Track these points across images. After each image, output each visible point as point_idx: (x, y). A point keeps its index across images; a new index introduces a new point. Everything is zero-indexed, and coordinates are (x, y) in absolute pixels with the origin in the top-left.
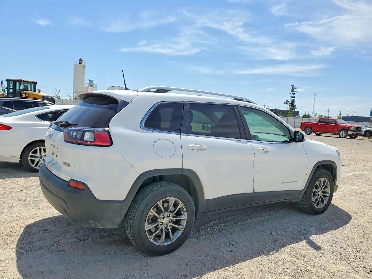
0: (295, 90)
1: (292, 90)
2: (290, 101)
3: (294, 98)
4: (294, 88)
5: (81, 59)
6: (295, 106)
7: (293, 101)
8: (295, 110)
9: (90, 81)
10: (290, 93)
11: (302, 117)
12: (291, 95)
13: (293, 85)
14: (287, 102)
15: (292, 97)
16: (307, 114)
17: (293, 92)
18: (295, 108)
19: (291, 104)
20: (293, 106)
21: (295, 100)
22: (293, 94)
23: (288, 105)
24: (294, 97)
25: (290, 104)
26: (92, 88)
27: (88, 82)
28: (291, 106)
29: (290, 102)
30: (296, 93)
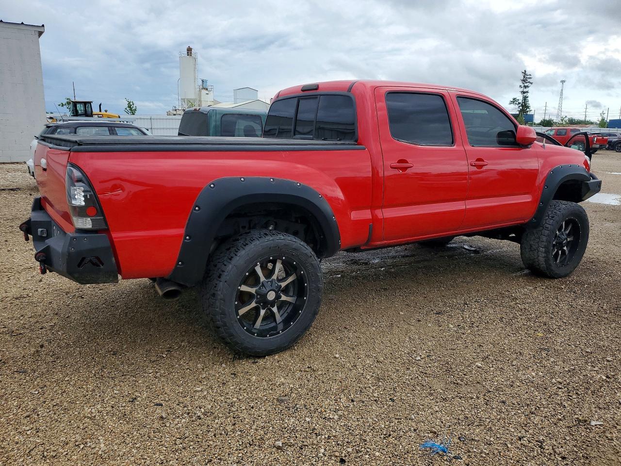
0: (529, 80)
1: (524, 80)
2: (520, 97)
3: (526, 94)
4: (528, 77)
5: (189, 47)
6: (528, 107)
7: (525, 98)
8: (528, 113)
9: (203, 81)
10: (520, 86)
11: (540, 124)
12: (522, 89)
13: (525, 73)
14: (514, 99)
15: (524, 92)
16: (547, 118)
17: (526, 85)
18: (528, 110)
19: (522, 104)
20: (524, 106)
21: (527, 97)
22: (525, 87)
23: (517, 106)
24: (527, 92)
25: (519, 103)
26: (207, 92)
27: (201, 83)
28: (521, 108)
29: (520, 101)
30: (530, 85)
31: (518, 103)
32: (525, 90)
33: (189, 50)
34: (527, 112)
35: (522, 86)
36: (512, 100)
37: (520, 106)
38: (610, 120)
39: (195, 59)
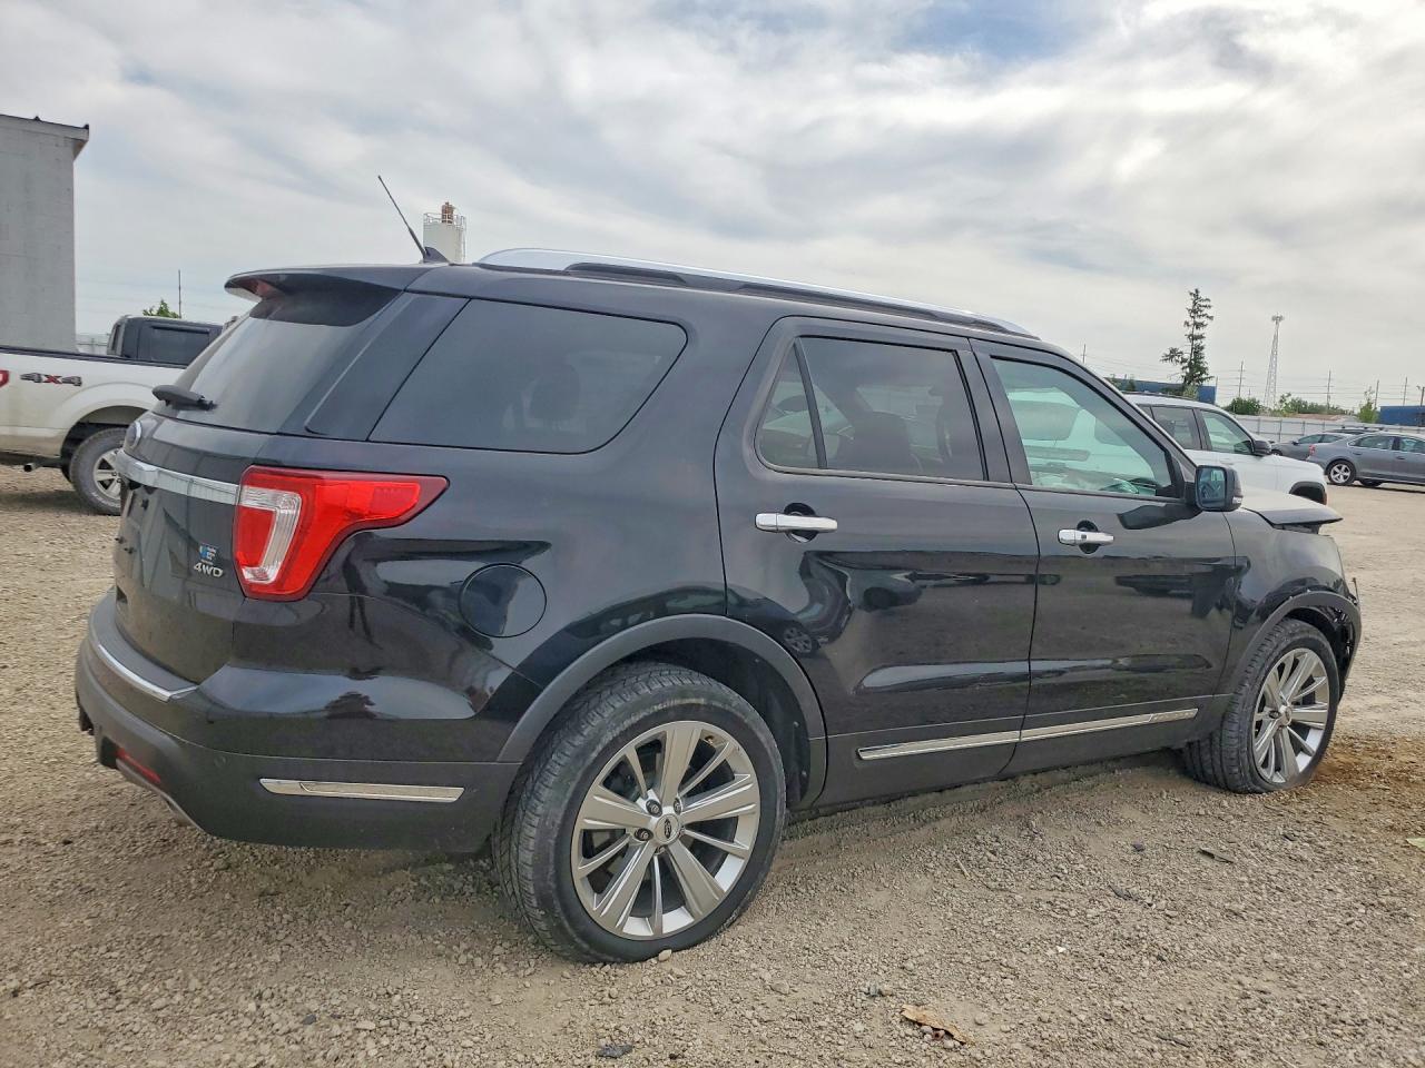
0: (1206, 311)
1: (1194, 311)
2: (1186, 348)
3: (1199, 341)
4: (1202, 304)
5: (447, 204)
6: (1203, 370)
7: (1197, 351)
8: (1205, 383)
10: (1185, 323)
11: (1229, 409)
12: (1189, 331)
13: (1196, 295)
14: (1173, 351)
15: (1193, 338)
16: (1245, 397)
17: (1197, 320)
18: (1204, 376)
19: (1190, 363)
20: (1195, 368)
21: (1202, 348)
22: (1198, 325)
23: (1179, 366)
24: (1201, 337)
25: (1184, 361)
28: (1188, 370)
29: (1186, 356)
30: (1206, 321)
31: (1180, 359)
32: (1196, 332)
33: (447, 210)
34: (1202, 380)
35: (1191, 323)
36: (1168, 353)
37: (1184, 368)
38: (1383, 408)
39: (460, 231)
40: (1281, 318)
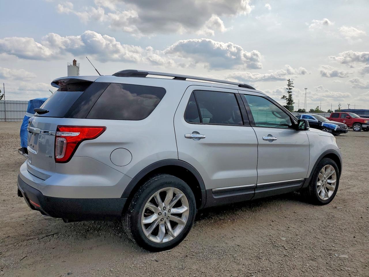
0: (292, 85)
1: (289, 85)
2: (287, 96)
3: (291, 93)
4: (291, 83)
5: (74, 60)
6: (292, 101)
11: (297, 112)
13: (289, 81)
14: (284, 96)
17: (290, 87)
20: (290, 101)
21: (291, 95)
22: (290, 89)
23: (286, 101)
28: (288, 101)
30: (292, 88)
31: (286, 98)
32: (290, 91)
33: (75, 61)
34: (292, 104)
35: (288, 88)
36: (283, 97)
37: (287, 101)
39: (78, 68)
40: (307, 89)
